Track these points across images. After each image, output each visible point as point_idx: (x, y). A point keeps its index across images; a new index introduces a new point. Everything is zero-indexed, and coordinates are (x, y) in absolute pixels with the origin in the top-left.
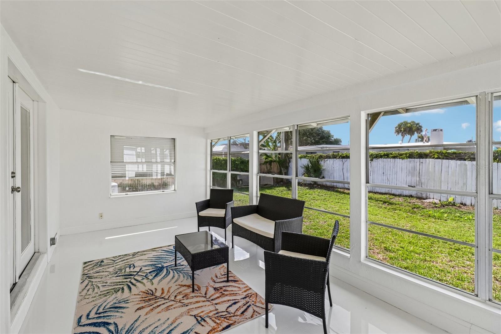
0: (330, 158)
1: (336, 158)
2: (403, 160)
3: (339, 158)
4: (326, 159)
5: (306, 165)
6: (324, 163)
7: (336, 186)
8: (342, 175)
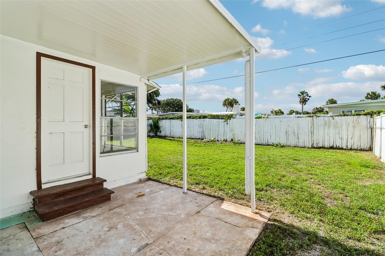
0: (164, 119)
1: (167, 119)
2: (197, 119)
3: (168, 119)
4: (162, 120)
5: (150, 123)
6: (161, 122)
7: (167, 136)
8: (170, 129)
